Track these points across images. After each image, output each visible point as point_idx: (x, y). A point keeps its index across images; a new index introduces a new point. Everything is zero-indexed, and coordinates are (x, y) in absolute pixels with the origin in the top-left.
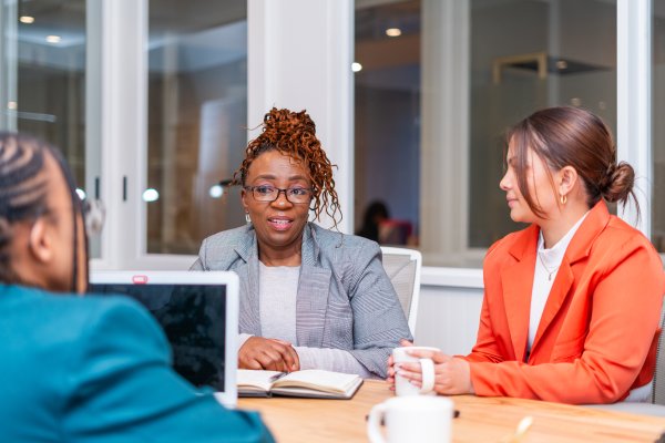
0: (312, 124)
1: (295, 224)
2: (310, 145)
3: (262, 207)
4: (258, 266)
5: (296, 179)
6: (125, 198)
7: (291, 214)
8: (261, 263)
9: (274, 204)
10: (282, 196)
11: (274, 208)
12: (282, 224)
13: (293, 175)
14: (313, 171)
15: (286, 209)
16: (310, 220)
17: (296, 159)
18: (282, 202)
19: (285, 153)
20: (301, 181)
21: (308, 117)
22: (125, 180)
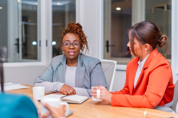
0: (81, 27)
1: (76, 54)
2: (80, 32)
3: (66, 49)
4: (66, 66)
5: (75, 41)
6: (47, 45)
7: (75, 50)
8: (67, 65)
9: (69, 48)
10: (72, 45)
11: (70, 49)
12: (72, 54)
13: (75, 39)
14: (80, 39)
15: (73, 49)
16: (81, 52)
17: (75, 35)
18: (72, 47)
19: (72, 33)
20: (77, 41)
21: (80, 25)
22: (47, 41)
